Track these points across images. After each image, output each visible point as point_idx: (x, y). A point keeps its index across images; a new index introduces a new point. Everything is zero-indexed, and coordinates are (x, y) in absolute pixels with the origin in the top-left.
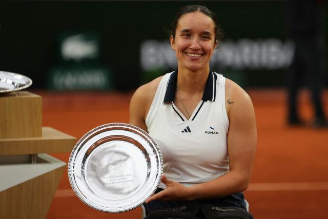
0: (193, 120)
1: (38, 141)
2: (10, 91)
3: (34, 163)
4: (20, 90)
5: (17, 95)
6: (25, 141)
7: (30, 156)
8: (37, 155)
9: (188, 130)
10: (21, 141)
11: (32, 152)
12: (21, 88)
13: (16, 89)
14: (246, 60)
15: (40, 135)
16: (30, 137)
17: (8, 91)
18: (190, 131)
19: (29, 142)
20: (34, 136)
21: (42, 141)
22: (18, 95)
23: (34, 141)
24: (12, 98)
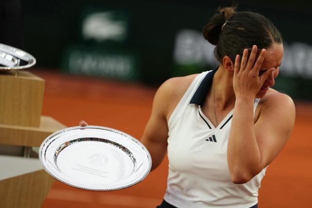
0: (221, 128)
1: (34, 132)
2: (9, 68)
3: (27, 157)
4: (20, 70)
5: (16, 75)
6: (18, 130)
7: (23, 148)
8: (31, 148)
9: (213, 139)
10: (14, 130)
11: (25, 144)
12: (21, 67)
13: (16, 68)
14: (299, 67)
15: (38, 125)
16: (26, 125)
17: (6, 68)
18: (215, 141)
19: (23, 131)
20: (30, 125)
21: (38, 132)
22: (18, 75)
23: (30, 131)
24: (9, 77)
